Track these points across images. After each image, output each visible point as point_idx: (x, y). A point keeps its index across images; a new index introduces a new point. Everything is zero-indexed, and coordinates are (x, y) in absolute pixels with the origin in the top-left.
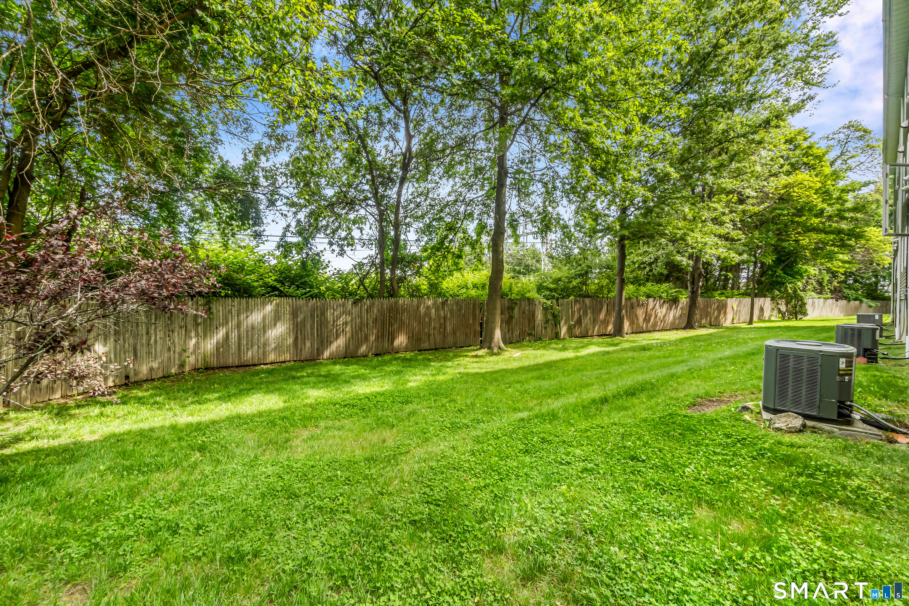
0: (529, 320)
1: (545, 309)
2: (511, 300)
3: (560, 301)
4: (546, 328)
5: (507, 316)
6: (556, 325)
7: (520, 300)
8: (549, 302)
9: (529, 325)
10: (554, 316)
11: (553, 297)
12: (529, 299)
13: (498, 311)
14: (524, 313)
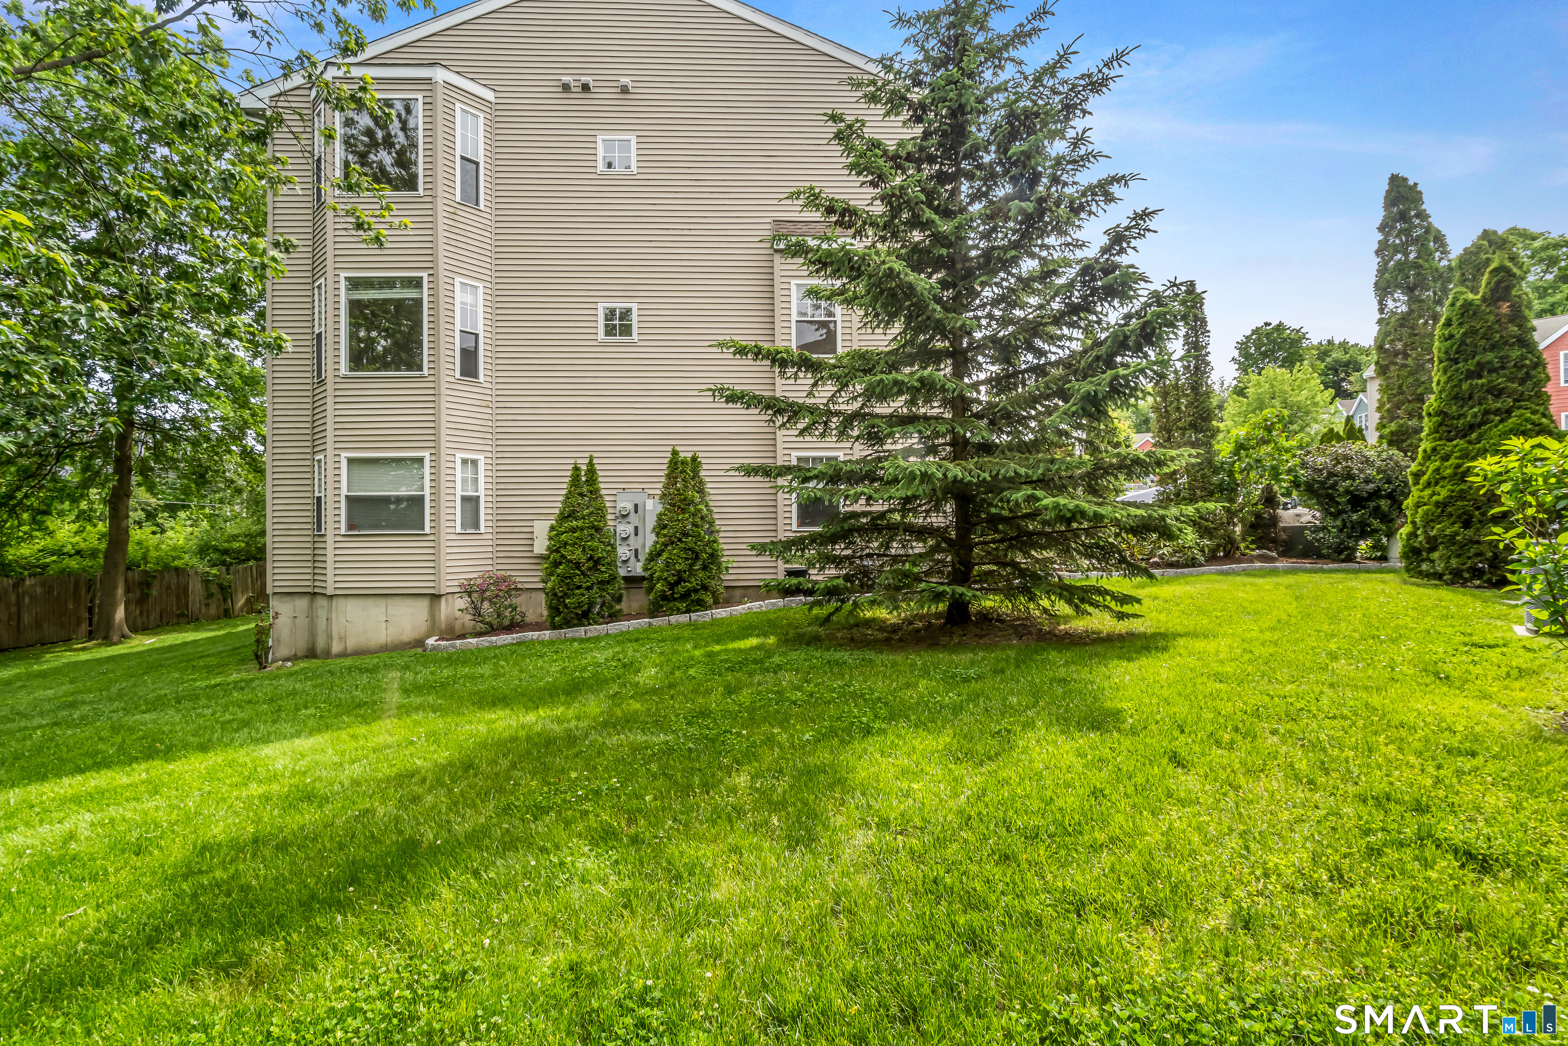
0: (178, 597)
1: (206, 582)
2: (146, 572)
3: (232, 569)
4: (207, 605)
5: (138, 594)
6: (225, 600)
7: (161, 572)
8: (214, 571)
9: (178, 602)
10: (222, 588)
11: (223, 563)
12: (177, 569)
13: (120, 591)
14: (168, 587)
